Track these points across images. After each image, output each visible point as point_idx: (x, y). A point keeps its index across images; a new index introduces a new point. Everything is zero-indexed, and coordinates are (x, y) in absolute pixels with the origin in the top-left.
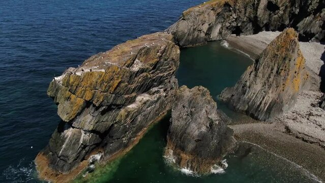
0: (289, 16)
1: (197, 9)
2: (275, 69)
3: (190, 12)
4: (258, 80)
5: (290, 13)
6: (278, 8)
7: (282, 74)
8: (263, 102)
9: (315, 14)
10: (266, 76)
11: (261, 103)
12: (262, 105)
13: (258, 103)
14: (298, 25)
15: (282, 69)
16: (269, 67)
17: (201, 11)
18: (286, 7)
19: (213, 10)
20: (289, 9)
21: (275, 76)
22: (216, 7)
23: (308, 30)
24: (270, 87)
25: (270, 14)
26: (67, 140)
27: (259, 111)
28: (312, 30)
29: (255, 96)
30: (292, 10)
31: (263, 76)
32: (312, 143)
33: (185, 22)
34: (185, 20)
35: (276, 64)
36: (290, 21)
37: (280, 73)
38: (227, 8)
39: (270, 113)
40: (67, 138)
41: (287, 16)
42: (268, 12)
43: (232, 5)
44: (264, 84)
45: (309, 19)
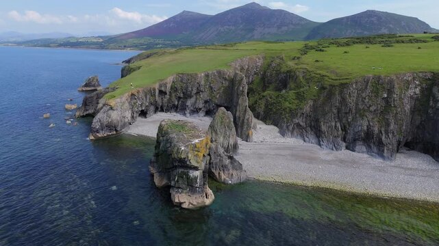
0: (176, 98)
1: (119, 100)
3: (116, 103)
4: (219, 136)
5: (175, 96)
6: (166, 94)
7: (232, 129)
8: (230, 145)
9: (196, 96)
10: (223, 133)
11: (228, 146)
14: (187, 104)
15: (231, 127)
18: (171, 93)
21: (229, 131)
22: (128, 97)
25: (162, 99)
27: (230, 150)
28: (199, 106)
29: (222, 144)
30: (177, 94)
31: (221, 133)
34: (114, 110)
35: (226, 126)
38: (133, 97)
39: (236, 149)
43: (136, 94)
44: (224, 137)
45: (193, 100)
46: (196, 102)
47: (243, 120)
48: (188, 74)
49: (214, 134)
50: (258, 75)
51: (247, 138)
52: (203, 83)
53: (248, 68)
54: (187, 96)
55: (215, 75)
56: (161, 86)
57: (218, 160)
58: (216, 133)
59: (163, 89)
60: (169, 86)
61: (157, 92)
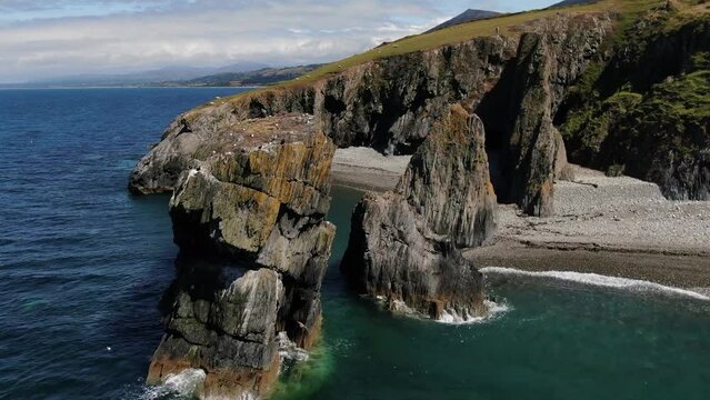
0: (367, 119)
1: (209, 110)
2: (461, 165)
3: (198, 115)
4: (436, 189)
5: (366, 112)
6: (344, 108)
7: (478, 168)
8: (464, 218)
9: (414, 109)
10: (448, 179)
11: (460, 220)
12: (465, 222)
13: (455, 222)
14: (391, 130)
15: (476, 162)
16: (446, 166)
17: (219, 114)
18: (356, 105)
19: (234, 112)
20: (362, 108)
21: (466, 175)
22: (239, 107)
23: (414, 134)
24: (465, 191)
25: (332, 119)
26: (252, 296)
27: (463, 234)
28: (420, 132)
29: (440, 214)
30: (371, 108)
31: (443, 181)
32: (574, 249)
33: (193, 135)
34: (190, 131)
35: (459, 158)
36: (371, 126)
37: (474, 167)
38: (256, 110)
39: (484, 231)
40: (248, 293)
41: (363, 119)
42: (329, 116)
43: (264, 102)
44: (451, 192)
45: (406, 118)
46: (412, 123)
47: (529, 154)
48: (401, 56)
49: (419, 184)
50: (596, 60)
51: (531, 206)
52: (434, 72)
53: (567, 41)
54: (394, 108)
55: (468, 53)
56: (330, 86)
57: (393, 254)
58: (427, 183)
59: (335, 92)
60: (350, 86)
61: (319, 100)
